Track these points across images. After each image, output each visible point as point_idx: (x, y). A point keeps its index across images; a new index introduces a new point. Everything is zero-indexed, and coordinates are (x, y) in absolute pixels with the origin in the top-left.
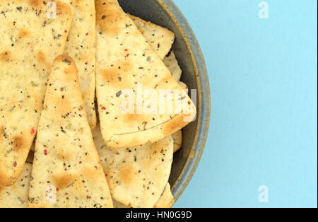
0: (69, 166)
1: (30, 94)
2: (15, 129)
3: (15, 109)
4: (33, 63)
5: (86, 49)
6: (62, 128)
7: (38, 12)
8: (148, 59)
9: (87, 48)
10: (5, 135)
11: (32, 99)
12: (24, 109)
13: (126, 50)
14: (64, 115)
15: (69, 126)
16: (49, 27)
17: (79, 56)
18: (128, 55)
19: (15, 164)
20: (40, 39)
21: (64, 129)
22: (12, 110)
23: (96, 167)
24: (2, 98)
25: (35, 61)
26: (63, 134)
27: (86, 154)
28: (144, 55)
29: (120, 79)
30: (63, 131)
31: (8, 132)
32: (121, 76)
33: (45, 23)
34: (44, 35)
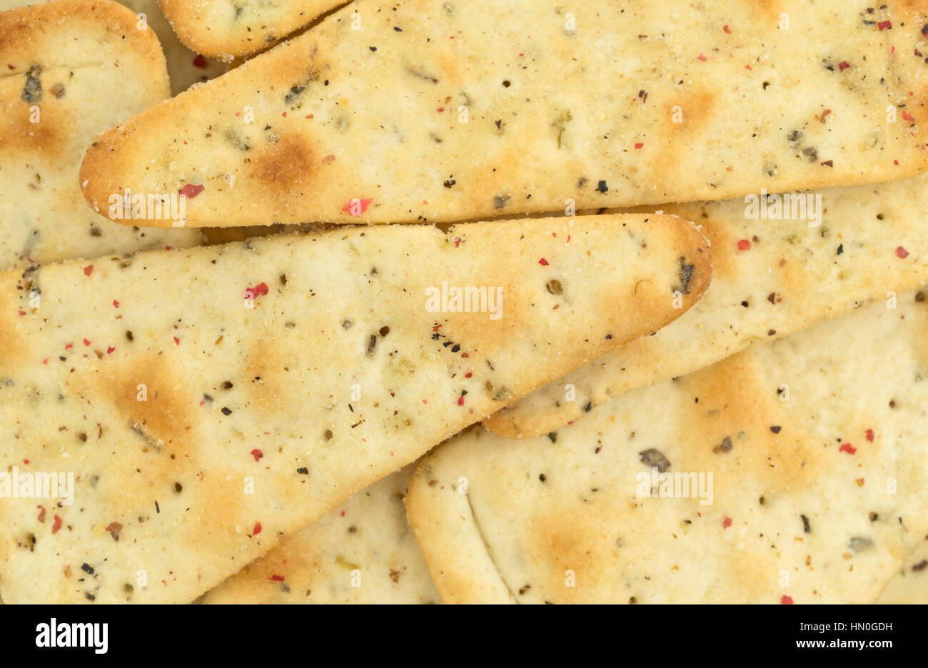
0: (226, 411)
1: (514, 127)
2: (341, 123)
3: (428, 87)
4: (653, 88)
5: (835, 271)
6: (385, 331)
7: (879, 17)
8: (860, 544)
9: (842, 277)
10: (296, 90)
11: (494, 148)
12: (439, 124)
13: (870, 436)
14: (446, 330)
15: (404, 362)
16: (828, 91)
17: (796, 252)
18: (849, 449)
19: (191, 191)
20: (766, 75)
21: (384, 345)
22: (415, 72)
23: (258, 529)
24: (449, 10)
25: (660, 91)
26: (361, 347)
27: (303, 471)
28: (874, 517)
29: (725, 446)
30: (373, 342)
31: (317, 102)
32: (738, 448)
33: (844, 66)
34: (791, 83)
